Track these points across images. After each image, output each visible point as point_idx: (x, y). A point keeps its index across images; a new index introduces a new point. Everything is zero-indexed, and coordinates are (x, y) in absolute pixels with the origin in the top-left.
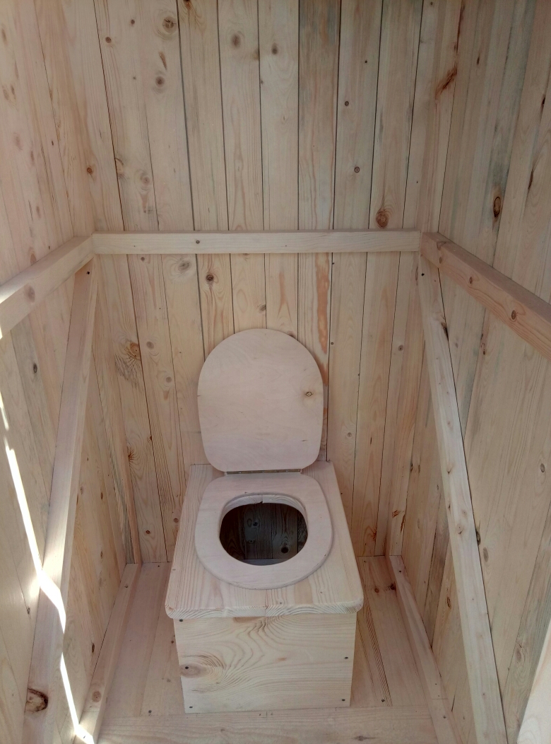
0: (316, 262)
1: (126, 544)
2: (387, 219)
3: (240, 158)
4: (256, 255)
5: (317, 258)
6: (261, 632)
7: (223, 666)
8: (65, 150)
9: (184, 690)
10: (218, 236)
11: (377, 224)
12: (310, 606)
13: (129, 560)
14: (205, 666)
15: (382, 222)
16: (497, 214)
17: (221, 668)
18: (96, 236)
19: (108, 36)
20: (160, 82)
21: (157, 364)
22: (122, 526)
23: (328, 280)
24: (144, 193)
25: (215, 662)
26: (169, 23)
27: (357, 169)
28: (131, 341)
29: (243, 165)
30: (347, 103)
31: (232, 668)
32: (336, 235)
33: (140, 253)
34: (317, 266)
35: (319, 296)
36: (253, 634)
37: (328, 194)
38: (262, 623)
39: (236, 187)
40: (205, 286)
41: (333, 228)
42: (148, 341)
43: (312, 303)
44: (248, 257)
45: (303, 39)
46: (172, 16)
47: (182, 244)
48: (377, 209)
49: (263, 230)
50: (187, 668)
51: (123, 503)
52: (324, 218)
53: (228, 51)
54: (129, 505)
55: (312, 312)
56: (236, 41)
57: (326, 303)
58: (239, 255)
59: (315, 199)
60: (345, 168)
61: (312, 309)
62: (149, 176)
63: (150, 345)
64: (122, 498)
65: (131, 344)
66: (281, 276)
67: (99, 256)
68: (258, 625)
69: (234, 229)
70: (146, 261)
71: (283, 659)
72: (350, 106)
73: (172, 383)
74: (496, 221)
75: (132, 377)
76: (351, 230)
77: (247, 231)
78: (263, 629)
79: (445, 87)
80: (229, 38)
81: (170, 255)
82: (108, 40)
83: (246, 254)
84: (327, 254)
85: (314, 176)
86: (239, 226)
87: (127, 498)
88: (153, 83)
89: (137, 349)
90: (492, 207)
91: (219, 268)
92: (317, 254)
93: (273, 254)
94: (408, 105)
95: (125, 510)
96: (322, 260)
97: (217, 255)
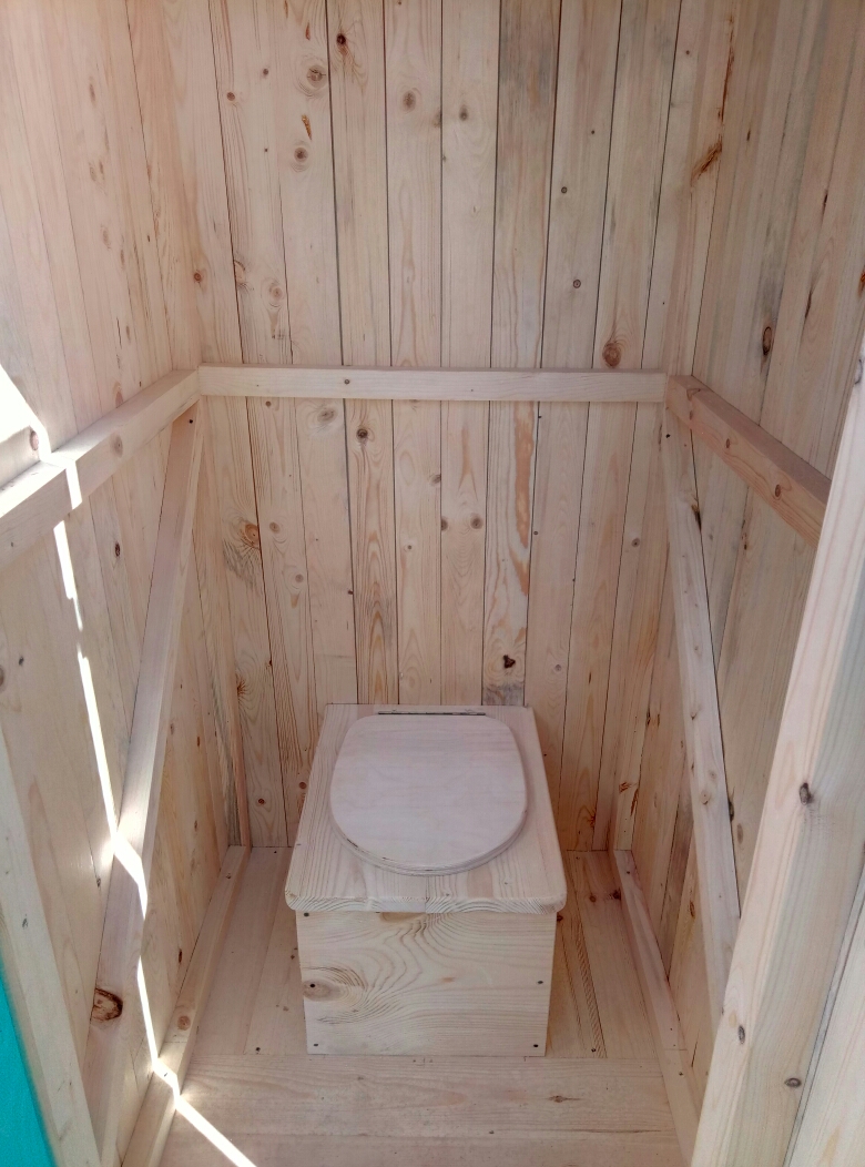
0: (515, 413)
1: (229, 817)
2: (618, 354)
3: (411, 264)
4: (428, 402)
5: (516, 409)
6: (418, 936)
7: (363, 985)
8: (165, 247)
9: (307, 1019)
10: (376, 373)
11: (604, 362)
12: (489, 901)
13: (232, 841)
14: (339, 985)
15: (612, 359)
16: (766, 351)
17: (360, 988)
18: (204, 370)
19: (231, 91)
20: (300, 155)
21: (283, 555)
22: (224, 790)
23: (531, 441)
24: (274, 310)
25: (353, 979)
26: (315, 75)
27: (577, 283)
28: (247, 521)
29: (414, 276)
30: (564, 190)
31: (376, 988)
32: (543, 377)
33: (266, 395)
34: (516, 420)
35: (518, 464)
36: (407, 940)
37: (535, 318)
38: (420, 923)
39: (404, 304)
40: (355, 444)
41: (541, 367)
42: (272, 521)
43: (508, 472)
44: (417, 404)
45: (505, 100)
46: (321, 64)
47: (324, 384)
48: (605, 341)
49: (441, 368)
50: (313, 986)
51: (228, 756)
52: (528, 353)
53: (398, 115)
54: (236, 760)
55: (508, 487)
56: (409, 101)
57: (528, 473)
58: (405, 401)
59: (516, 324)
60: (560, 281)
61: (508, 482)
62: (282, 287)
63: (274, 527)
64: (227, 748)
65: (247, 526)
66: (465, 433)
67: (206, 398)
68: (415, 927)
69: (399, 364)
70: (272, 407)
71: (449, 980)
72: (567, 194)
73: (304, 583)
74: (765, 361)
75: (246, 572)
76: (566, 369)
77: (418, 368)
78: (422, 933)
79: (704, 169)
80: (401, 96)
81: (307, 399)
82: (231, 96)
83: (415, 401)
84: (531, 403)
85: (515, 292)
86: (405, 361)
87: (234, 749)
88: (292, 157)
89: (256, 532)
90: (761, 342)
91: (376, 421)
92: (516, 403)
93: (454, 401)
94: (652, 194)
95: (230, 766)
96: (524, 412)
97: (374, 401)
